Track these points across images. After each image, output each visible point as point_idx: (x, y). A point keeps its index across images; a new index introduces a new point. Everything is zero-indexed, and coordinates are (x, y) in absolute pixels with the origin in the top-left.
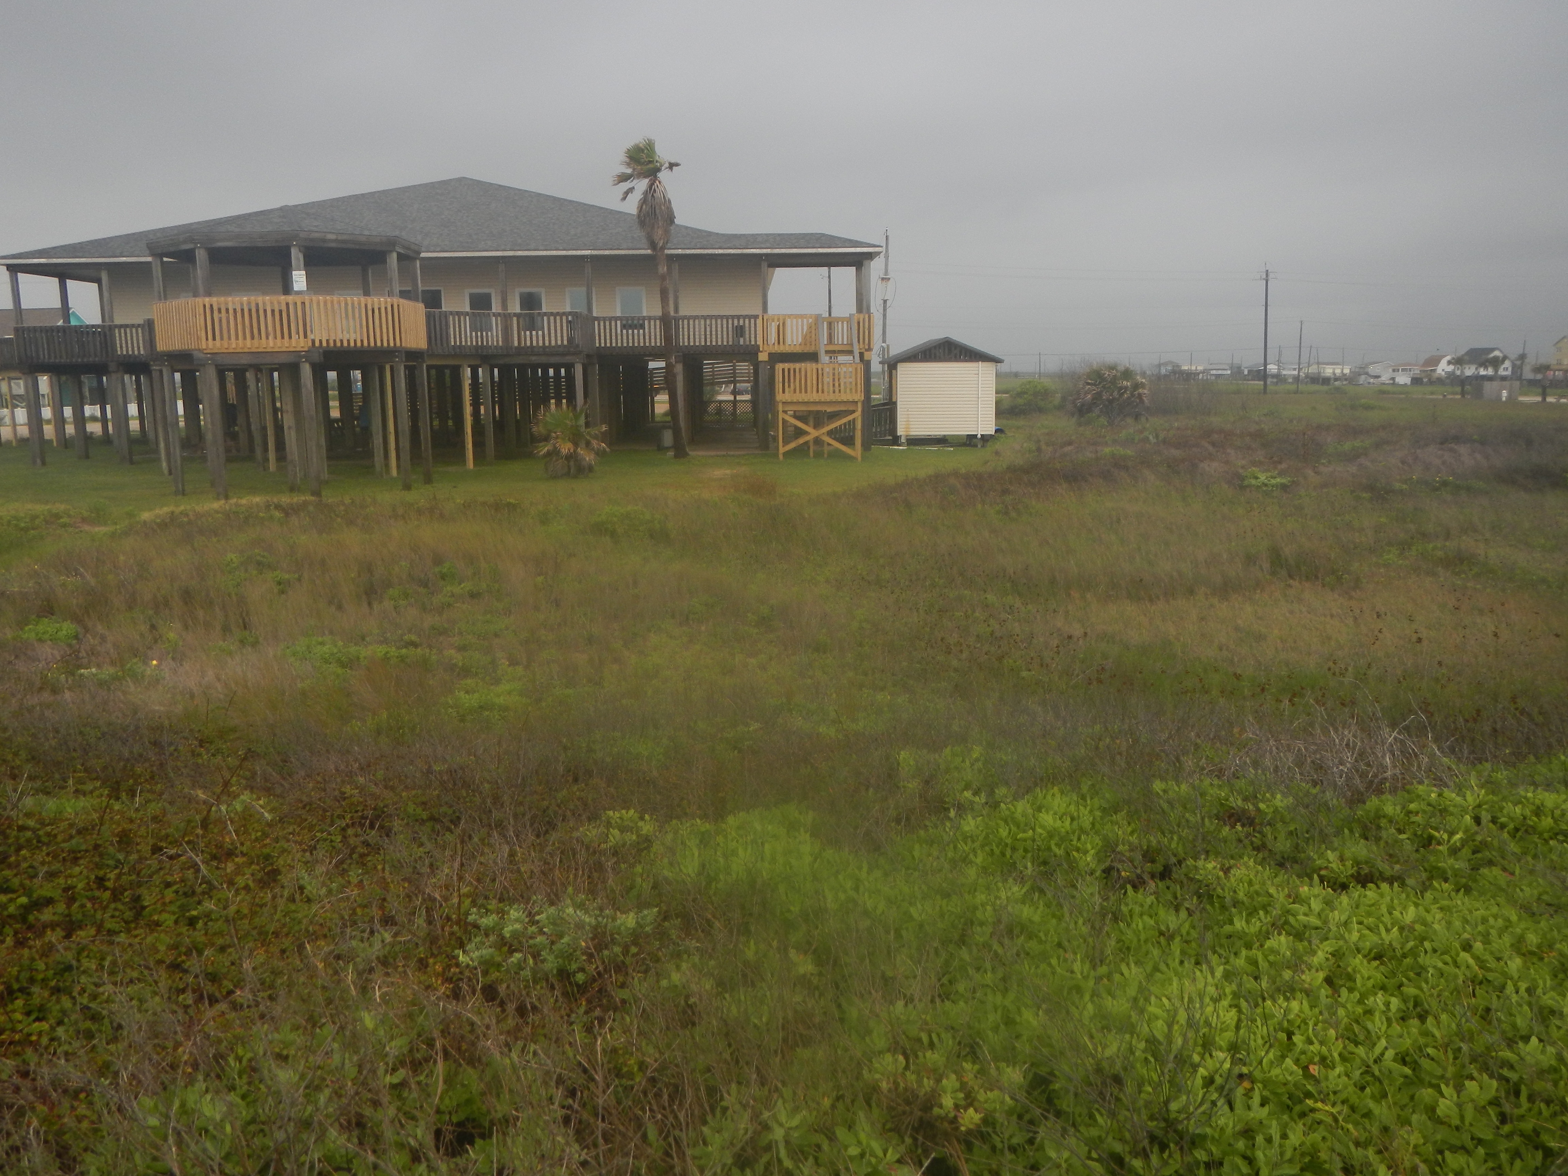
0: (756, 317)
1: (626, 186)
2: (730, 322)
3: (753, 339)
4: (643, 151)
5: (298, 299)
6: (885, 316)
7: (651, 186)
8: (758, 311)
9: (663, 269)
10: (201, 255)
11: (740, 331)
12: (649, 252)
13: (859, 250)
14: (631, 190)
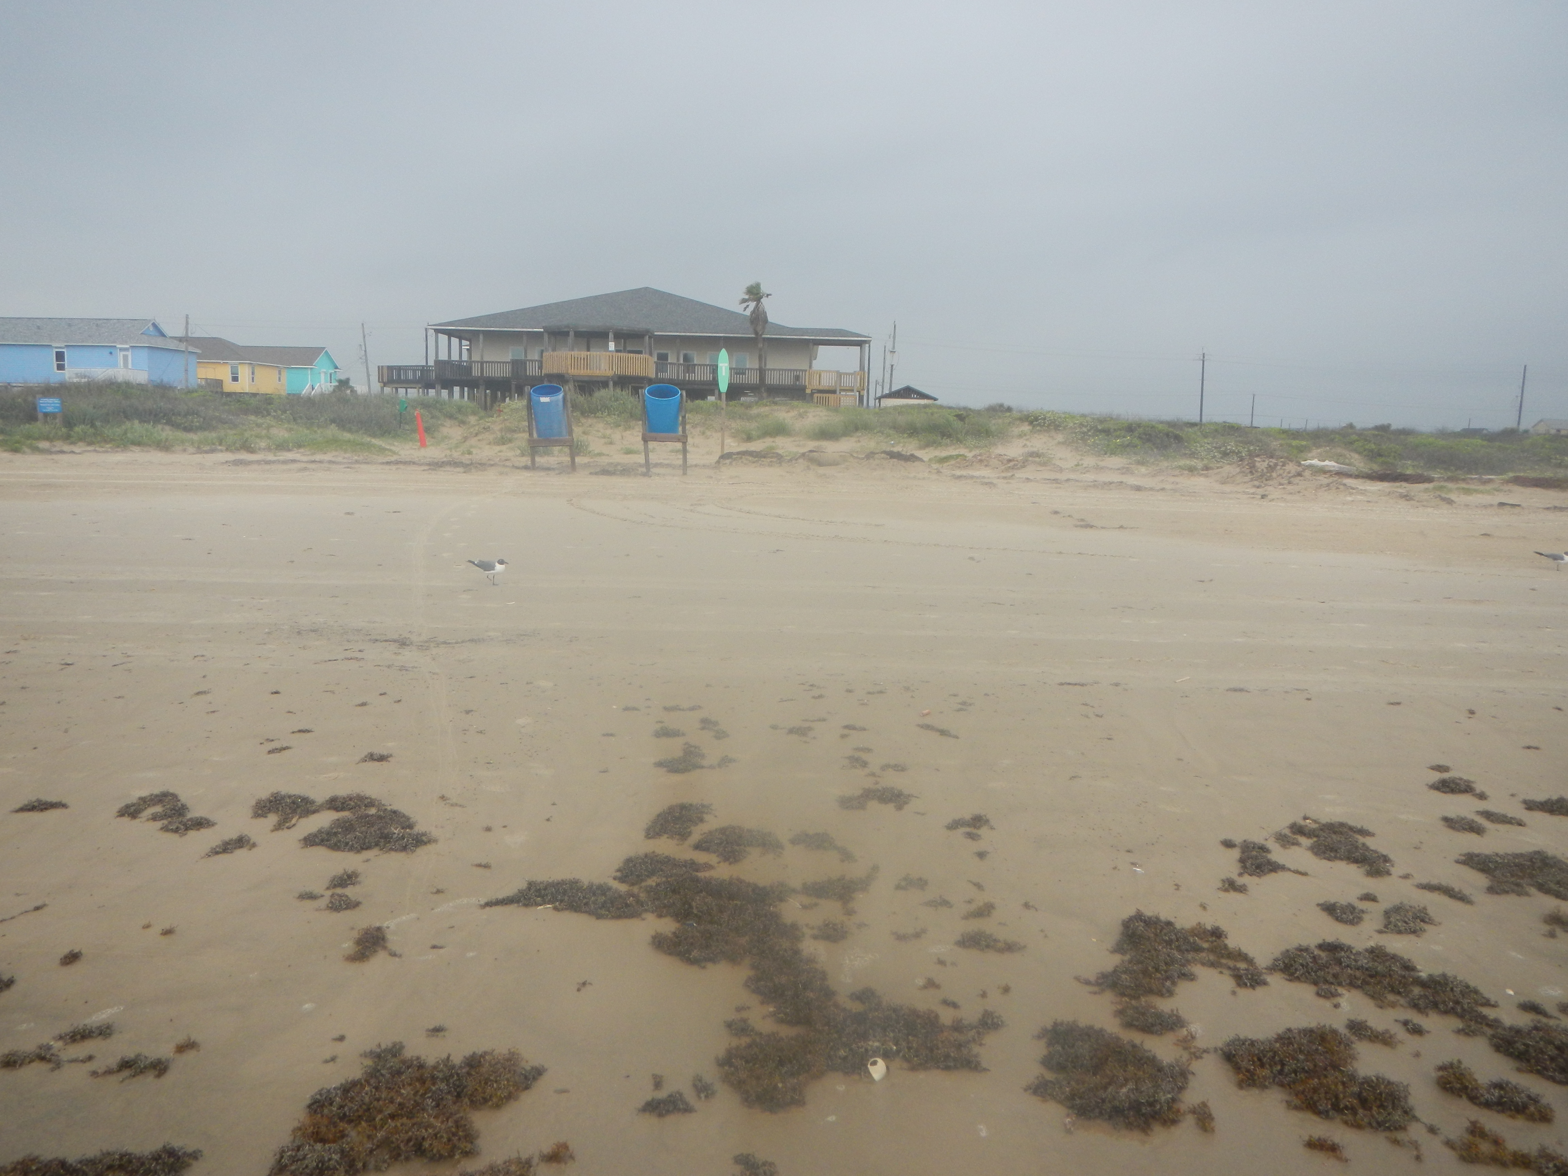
0: (806, 371)
1: (745, 305)
2: (792, 373)
3: (803, 382)
4: (754, 288)
5: (611, 354)
6: (891, 374)
7: (757, 305)
8: (808, 369)
9: (760, 345)
10: (572, 334)
11: (797, 378)
12: (753, 336)
13: (860, 339)
14: (748, 306)
